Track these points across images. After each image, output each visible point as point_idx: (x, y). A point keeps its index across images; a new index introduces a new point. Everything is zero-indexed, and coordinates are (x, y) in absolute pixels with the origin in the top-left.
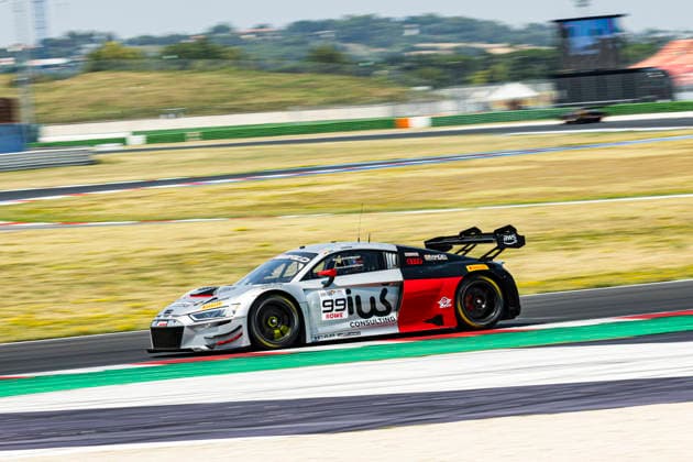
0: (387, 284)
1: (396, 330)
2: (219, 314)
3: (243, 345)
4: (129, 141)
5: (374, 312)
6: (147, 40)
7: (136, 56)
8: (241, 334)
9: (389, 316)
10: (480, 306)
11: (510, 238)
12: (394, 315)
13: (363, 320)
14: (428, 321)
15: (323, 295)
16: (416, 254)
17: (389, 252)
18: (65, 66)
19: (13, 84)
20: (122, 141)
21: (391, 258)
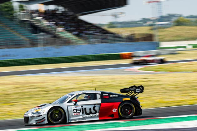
0: (96, 104)
1: (98, 119)
2: (39, 113)
3: (46, 123)
4: (187, 47)
5: (91, 113)
6: (192, 17)
7: (189, 21)
8: (45, 120)
9: (96, 114)
10: (127, 111)
11: (138, 90)
12: (97, 114)
13: (87, 116)
14: (109, 116)
15: (74, 108)
16: (107, 95)
17: (98, 94)
18: (167, 24)
19: (152, 29)
20: (185, 47)
21: (99, 96)
